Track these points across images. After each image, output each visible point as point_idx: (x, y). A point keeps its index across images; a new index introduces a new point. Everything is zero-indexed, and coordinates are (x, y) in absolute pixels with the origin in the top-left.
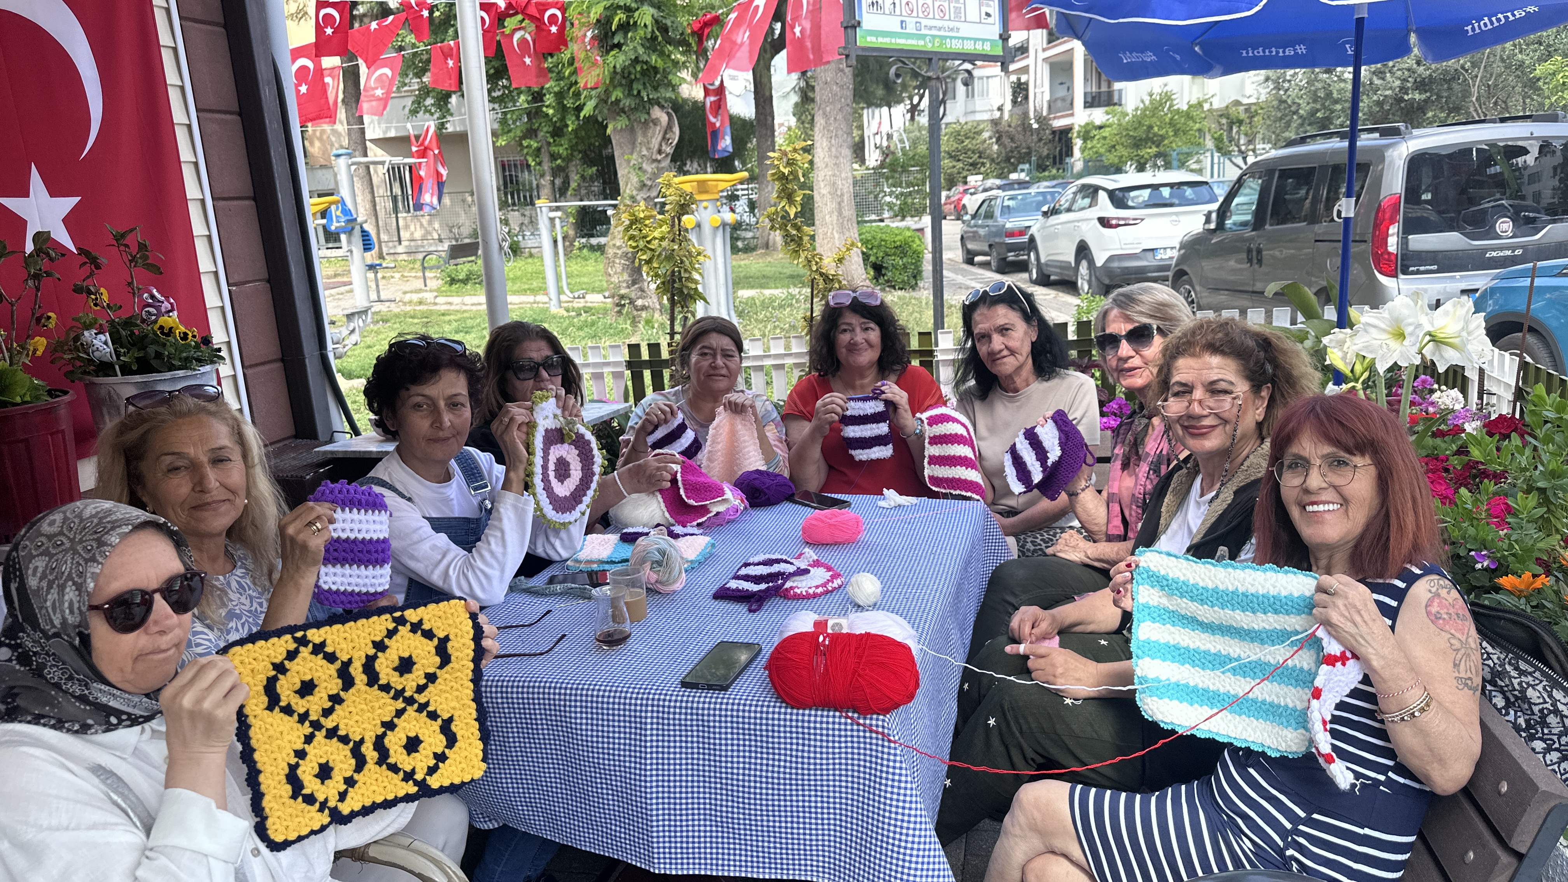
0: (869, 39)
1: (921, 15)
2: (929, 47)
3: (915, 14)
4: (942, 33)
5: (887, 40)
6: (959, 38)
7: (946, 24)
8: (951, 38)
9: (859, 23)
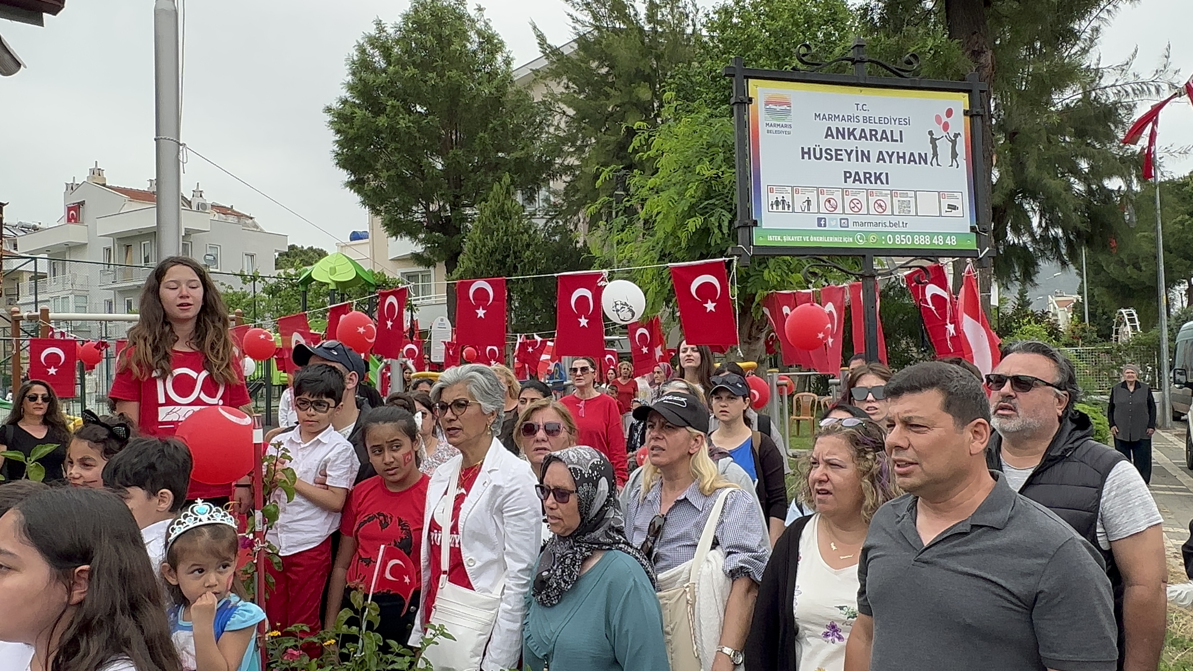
0: (770, 238)
1: (848, 210)
2: (861, 243)
3: (839, 210)
4: (880, 229)
5: (798, 238)
6: (906, 233)
7: (886, 219)
8: (894, 233)
9: (755, 223)
